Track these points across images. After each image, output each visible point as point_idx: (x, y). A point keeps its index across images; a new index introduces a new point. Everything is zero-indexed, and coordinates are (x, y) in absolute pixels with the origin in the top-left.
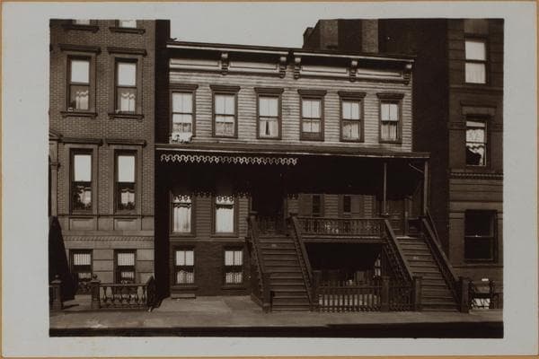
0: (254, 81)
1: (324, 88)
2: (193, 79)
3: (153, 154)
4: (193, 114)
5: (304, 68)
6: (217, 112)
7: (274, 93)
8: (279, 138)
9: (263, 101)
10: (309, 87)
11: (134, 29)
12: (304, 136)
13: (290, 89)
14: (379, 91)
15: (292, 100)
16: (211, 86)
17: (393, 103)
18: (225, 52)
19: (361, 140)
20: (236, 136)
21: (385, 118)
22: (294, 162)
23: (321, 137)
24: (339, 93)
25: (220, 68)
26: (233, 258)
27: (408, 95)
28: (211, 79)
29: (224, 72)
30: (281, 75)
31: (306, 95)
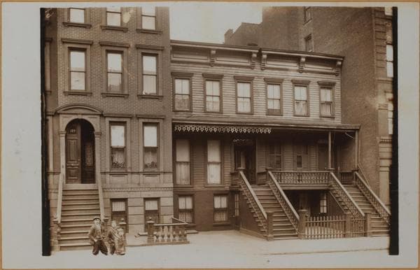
0: (233, 71)
1: (282, 77)
2: (190, 69)
3: (171, 126)
4: (190, 95)
5: (268, 63)
6: (208, 93)
7: (248, 80)
8: (251, 113)
9: (240, 86)
10: (271, 76)
11: (153, 31)
12: (269, 112)
13: (259, 77)
14: (320, 80)
15: (260, 85)
16: (203, 75)
17: (328, 88)
18: (213, 50)
19: (308, 116)
20: (221, 112)
21: (323, 100)
22: (269, 131)
23: (280, 113)
24: (292, 81)
25: (209, 61)
26: (220, 203)
27: (338, 83)
28: (203, 69)
29: (211, 64)
30: (251, 67)
31: (270, 82)
